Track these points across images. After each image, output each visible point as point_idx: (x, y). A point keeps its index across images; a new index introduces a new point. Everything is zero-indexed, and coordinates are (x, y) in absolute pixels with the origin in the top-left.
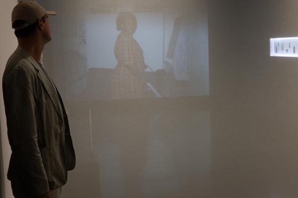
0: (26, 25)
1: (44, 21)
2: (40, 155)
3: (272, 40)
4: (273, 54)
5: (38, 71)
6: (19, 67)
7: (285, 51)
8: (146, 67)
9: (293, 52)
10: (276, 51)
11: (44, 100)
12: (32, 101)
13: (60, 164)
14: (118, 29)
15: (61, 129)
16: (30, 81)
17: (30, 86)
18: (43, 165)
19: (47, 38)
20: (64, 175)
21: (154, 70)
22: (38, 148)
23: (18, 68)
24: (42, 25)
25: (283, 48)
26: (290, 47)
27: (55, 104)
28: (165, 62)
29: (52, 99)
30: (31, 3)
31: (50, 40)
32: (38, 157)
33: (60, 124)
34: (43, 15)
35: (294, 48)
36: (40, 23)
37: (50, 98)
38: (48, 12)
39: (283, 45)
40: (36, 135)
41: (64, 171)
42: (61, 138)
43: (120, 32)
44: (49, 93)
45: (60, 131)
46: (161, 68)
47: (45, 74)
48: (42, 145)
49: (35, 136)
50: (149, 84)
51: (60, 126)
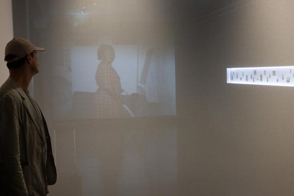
0: (17, 59)
1: (33, 56)
2: (22, 172)
3: (228, 69)
4: (229, 81)
5: (24, 99)
6: (7, 96)
7: (240, 79)
8: (122, 91)
9: (245, 80)
10: (232, 79)
11: (28, 124)
12: (17, 125)
13: (41, 180)
14: (99, 58)
15: (42, 150)
16: (16, 108)
17: (16, 112)
18: (24, 181)
19: (34, 70)
20: (44, 189)
21: (130, 94)
22: (20, 166)
23: (5, 96)
24: (30, 59)
25: (237, 77)
26: (243, 75)
27: (37, 127)
28: (138, 87)
29: (35, 123)
30: (22, 40)
31: (38, 72)
32: (20, 174)
33: (42, 145)
34: (32, 51)
35: (247, 76)
36: (29, 58)
37: (34, 123)
38: (37, 48)
39: (237, 74)
40: (19, 155)
41: (44, 186)
42: (42, 157)
43: (101, 61)
44: (33, 118)
45: (41, 151)
46: (135, 91)
47: (30, 101)
48: (25, 163)
49: (17, 156)
50: (125, 106)
51: (42, 147)
